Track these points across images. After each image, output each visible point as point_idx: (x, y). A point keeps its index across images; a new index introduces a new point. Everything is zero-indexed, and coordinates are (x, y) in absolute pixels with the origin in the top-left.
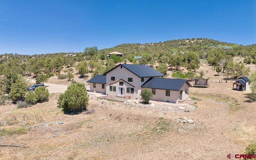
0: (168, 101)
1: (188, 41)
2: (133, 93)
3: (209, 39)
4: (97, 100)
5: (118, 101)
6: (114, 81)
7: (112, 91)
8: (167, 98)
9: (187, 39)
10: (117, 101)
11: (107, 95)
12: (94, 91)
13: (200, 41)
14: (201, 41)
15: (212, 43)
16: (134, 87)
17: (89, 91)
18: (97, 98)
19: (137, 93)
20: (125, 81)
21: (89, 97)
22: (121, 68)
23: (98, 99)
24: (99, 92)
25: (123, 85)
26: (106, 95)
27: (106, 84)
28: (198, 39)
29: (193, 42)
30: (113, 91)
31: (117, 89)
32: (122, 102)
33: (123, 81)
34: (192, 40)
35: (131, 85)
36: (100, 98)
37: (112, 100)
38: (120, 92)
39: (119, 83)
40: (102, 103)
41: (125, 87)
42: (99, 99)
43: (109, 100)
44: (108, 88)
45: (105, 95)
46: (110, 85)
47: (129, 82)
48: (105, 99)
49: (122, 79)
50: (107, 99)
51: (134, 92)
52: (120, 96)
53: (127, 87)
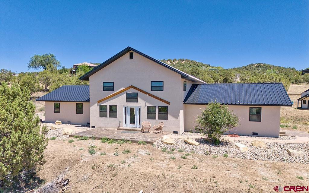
0: (255, 134)
1: (169, 62)
2: (167, 119)
3: (191, 60)
4: (71, 142)
5: (136, 142)
6: (111, 93)
7: (107, 116)
8: (255, 126)
9: (168, 60)
10: (133, 141)
11: (93, 127)
12: (56, 121)
13: (182, 63)
14: (184, 62)
15: (195, 64)
16: (168, 103)
17: (44, 122)
18: (70, 136)
19: (176, 116)
20: (141, 91)
21: (46, 136)
22: (131, 57)
23: (72, 138)
24: (69, 123)
25: (137, 102)
26: (90, 128)
27: (88, 101)
28: (181, 60)
29: (175, 63)
30: (110, 116)
31: (121, 111)
32: (149, 143)
33: (135, 91)
34: (173, 61)
35: (161, 100)
36: (78, 137)
37: (117, 140)
38: (129, 118)
39: (124, 96)
40: (92, 152)
41: (142, 104)
42: (76, 139)
43: (107, 139)
44: (94, 110)
45: (88, 129)
46: (99, 102)
47: (153, 93)
48: (95, 138)
49: (132, 87)
50: (100, 139)
51: (168, 115)
52: (131, 128)
53: (148, 105)
